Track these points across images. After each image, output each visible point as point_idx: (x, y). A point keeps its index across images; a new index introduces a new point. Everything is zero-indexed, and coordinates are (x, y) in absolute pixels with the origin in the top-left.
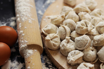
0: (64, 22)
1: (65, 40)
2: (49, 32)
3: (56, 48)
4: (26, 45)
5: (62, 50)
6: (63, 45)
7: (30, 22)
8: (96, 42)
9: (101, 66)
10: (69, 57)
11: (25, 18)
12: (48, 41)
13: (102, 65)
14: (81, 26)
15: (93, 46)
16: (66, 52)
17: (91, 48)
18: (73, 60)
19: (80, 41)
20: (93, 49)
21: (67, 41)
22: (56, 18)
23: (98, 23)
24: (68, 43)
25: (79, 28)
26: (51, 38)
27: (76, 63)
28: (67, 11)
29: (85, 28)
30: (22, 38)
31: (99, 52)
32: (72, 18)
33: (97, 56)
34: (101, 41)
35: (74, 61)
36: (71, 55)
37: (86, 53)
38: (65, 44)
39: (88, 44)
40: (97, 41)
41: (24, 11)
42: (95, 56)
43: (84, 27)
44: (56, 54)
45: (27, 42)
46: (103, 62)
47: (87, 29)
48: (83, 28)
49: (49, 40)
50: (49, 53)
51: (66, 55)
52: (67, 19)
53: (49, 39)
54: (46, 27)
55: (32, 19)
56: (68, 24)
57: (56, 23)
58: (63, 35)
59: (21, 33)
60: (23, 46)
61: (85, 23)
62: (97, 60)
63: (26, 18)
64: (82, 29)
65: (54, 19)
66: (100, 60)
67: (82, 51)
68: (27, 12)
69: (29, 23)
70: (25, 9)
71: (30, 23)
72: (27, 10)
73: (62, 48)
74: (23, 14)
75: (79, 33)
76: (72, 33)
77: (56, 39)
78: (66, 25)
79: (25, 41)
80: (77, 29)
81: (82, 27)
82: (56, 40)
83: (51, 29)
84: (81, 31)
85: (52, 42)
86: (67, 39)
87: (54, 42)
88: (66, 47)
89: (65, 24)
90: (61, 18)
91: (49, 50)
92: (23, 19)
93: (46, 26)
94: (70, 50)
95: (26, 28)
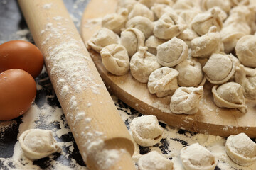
0: (129, 23)
1: (138, 53)
2: (103, 43)
3: (122, 69)
4: (101, 141)
5: (135, 73)
6: (137, 63)
7: (95, 91)
8: (199, 48)
9: (214, 90)
10: (151, 82)
11: (83, 84)
12: (107, 56)
13: (216, 89)
14: (165, 23)
15: (193, 58)
16: (144, 74)
17: (189, 61)
18: (162, 83)
19: (167, 48)
20: (194, 62)
21: (142, 55)
22: (112, 19)
23: (192, 19)
24: (144, 57)
25: (161, 27)
26: (112, 52)
27: (168, 89)
28: (129, 5)
29: (172, 26)
30: (87, 127)
31: (207, 66)
32: (142, 15)
33: (204, 73)
34: (208, 45)
35: (164, 84)
36: (156, 77)
37: (182, 70)
38: (140, 60)
39: (183, 53)
40: (200, 46)
41: (76, 68)
42: (200, 74)
43: (170, 24)
44: (125, 82)
45: (101, 133)
46: (215, 82)
47: (177, 27)
48: (168, 27)
49: (109, 56)
50: (112, 82)
51: (144, 81)
52: (133, 16)
53: (108, 53)
54: (96, 36)
55: (97, 85)
56: (139, 24)
57: (114, 27)
58: (133, 46)
59: (82, 116)
60: (94, 143)
61: (171, 17)
62: (205, 81)
63: (85, 84)
64: (167, 30)
65: (109, 20)
66: (209, 80)
67: (174, 67)
68: (82, 71)
69: (94, 93)
70: (75, 64)
71: (96, 94)
72: (80, 67)
73: (136, 68)
74: (74, 76)
75: (162, 37)
76: (147, 41)
77: (120, 54)
78: (134, 27)
79: (97, 132)
80: (157, 31)
81: (167, 24)
82: (122, 55)
83: (108, 37)
84: (165, 32)
85: (115, 59)
86: (142, 51)
87: (118, 59)
88: (142, 65)
89: (132, 26)
90: (121, 17)
91: (109, 77)
92: (78, 87)
93: (95, 34)
94: (151, 69)
95: (89, 104)
